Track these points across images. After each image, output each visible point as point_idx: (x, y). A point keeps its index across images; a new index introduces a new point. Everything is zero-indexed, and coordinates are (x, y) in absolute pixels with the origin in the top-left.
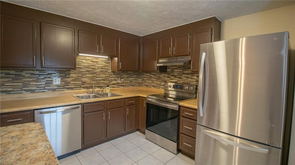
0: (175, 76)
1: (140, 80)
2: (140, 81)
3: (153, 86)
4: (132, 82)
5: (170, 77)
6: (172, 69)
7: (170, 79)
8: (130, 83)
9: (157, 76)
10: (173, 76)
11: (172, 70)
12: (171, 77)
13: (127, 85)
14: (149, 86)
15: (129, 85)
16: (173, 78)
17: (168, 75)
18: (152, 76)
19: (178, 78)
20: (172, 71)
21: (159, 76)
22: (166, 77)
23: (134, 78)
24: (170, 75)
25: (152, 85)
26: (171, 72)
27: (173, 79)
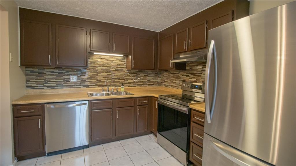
0: (194, 74)
1: (159, 80)
2: (159, 81)
3: (172, 86)
4: (150, 81)
5: (189, 75)
6: (191, 66)
7: (189, 78)
8: (148, 82)
9: (176, 75)
10: (192, 74)
11: (191, 67)
12: (190, 75)
13: (145, 85)
14: (168, 86)
15: (146, 85)
16: (192, 76)
17: (187, 74)
18: (171, 74)
19: (197, 77)
20: (190, 68)
21: (177, 74)
22: (185, 76)
23: (153, 78)
24: (189, 74)
25: (171, 84)
26: (189, 70)
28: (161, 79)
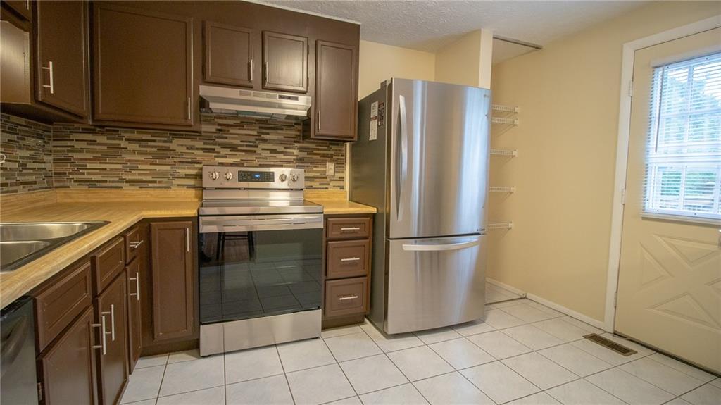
0: (234, 148)
1: (48, 163)
2: (49, 167)
4: (24, 166)
5: (214, 149)
6: (219, 125)
7: (215, 157)
8: (21, 174)
9: (153, 147)
10: (224, 146)
11: (220, 128)
12: (218, 148)
13: (12, 185)
14: (108, 184)
15: (16, 184)
16: (227, 151)
17: (204, 144)
18: (124, 144)
19: (244, 153)
20: (220, 130)
21: (161, 144)
22: (197, 149)
24: (215, 144)
25: (128, 178)
26: (216, 135)
27: (225, 157)
28: (50, 158)
